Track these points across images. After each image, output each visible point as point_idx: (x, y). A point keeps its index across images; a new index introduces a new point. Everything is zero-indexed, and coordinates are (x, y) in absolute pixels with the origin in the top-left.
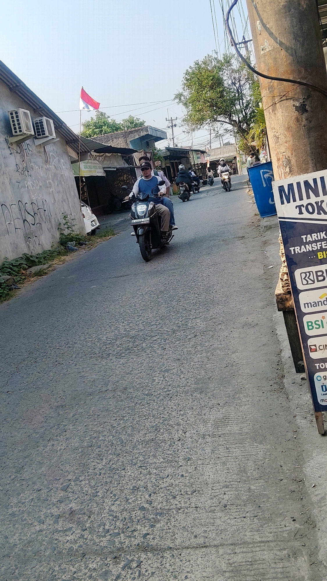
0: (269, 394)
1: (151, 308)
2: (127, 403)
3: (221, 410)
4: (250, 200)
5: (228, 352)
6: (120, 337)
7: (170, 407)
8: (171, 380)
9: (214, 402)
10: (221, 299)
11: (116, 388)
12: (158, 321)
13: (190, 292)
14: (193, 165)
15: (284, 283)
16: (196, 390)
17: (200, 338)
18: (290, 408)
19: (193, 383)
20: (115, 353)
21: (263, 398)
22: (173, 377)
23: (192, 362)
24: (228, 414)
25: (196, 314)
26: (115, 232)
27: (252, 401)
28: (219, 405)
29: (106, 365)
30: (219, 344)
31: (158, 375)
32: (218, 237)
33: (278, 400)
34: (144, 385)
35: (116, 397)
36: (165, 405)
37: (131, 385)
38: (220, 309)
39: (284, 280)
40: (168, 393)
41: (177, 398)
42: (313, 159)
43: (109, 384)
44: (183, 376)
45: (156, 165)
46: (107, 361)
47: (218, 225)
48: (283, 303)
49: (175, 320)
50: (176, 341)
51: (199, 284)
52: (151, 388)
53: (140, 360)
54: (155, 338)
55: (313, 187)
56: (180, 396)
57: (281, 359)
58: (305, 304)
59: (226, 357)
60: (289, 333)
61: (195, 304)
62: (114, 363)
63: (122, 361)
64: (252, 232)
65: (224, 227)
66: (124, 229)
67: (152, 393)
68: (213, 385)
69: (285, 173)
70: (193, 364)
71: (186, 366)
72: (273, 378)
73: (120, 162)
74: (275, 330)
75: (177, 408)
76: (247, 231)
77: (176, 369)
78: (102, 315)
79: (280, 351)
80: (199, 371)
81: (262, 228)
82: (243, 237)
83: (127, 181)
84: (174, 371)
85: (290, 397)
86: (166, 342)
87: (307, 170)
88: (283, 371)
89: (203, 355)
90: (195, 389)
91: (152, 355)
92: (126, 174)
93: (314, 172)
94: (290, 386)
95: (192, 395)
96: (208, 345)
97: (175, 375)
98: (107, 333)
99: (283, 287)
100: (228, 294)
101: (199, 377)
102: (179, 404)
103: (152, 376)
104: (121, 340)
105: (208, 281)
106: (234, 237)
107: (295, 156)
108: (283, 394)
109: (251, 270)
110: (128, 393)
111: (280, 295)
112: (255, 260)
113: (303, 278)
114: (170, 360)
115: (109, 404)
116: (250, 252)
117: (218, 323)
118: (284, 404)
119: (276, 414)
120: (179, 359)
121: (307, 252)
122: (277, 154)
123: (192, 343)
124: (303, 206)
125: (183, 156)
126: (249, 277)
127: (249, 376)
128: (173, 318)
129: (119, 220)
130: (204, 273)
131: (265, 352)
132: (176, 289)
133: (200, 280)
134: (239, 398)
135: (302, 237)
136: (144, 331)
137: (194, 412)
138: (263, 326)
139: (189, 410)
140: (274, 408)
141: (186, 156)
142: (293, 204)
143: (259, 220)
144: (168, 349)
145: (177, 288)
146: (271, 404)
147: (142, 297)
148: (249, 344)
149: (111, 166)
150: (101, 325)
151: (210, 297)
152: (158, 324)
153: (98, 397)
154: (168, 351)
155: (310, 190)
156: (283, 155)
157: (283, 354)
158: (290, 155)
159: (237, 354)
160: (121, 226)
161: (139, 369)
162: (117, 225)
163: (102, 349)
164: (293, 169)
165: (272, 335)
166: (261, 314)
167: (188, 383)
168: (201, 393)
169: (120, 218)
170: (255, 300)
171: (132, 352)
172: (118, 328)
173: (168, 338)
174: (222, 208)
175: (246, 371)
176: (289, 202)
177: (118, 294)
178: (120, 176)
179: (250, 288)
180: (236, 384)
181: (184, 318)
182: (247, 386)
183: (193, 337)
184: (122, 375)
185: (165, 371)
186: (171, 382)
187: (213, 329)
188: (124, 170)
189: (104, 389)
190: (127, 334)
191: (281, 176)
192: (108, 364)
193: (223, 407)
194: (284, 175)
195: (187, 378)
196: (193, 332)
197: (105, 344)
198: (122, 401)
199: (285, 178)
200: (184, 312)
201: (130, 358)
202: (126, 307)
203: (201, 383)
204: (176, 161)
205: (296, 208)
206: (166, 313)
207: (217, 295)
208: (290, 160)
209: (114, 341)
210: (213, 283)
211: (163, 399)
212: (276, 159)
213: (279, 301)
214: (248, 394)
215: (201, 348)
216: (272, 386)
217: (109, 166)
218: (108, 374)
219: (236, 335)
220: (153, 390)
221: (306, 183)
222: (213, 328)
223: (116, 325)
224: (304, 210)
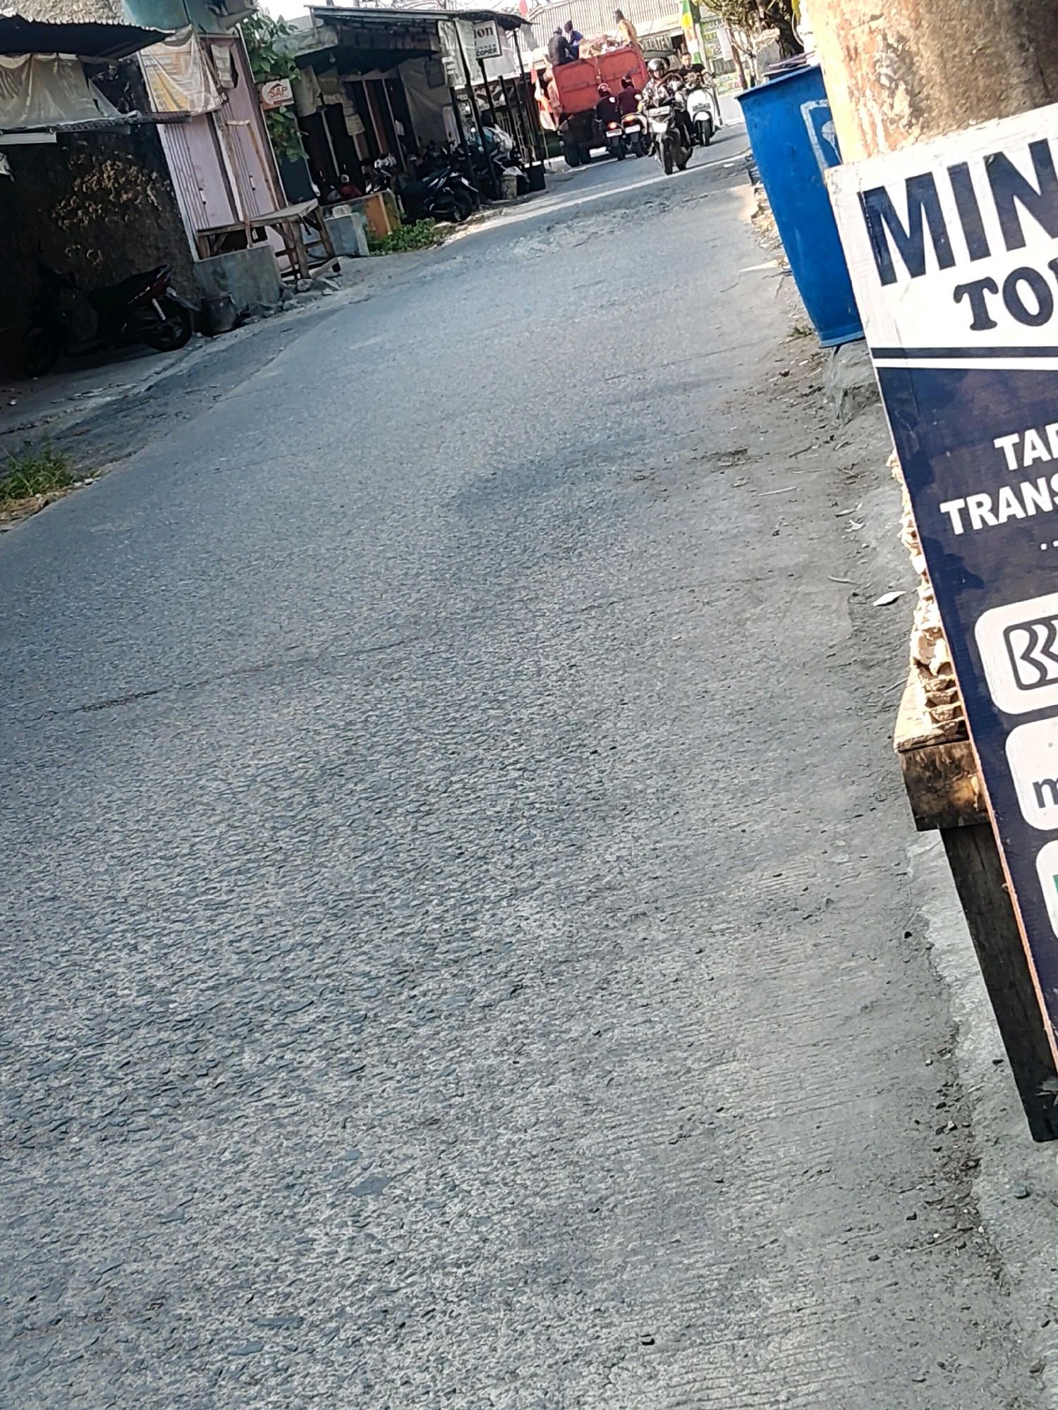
0: (903, 1263)
1: (279, 857)
2: (167, 1379)
3: (661, 1368)
4: (766, 260)
5: (689, 1062)
6: (117, 1027)
7: (397, 1376)
8: (395, 1233)
9: (625, 1327)
10: (640, 787)
11: (107, 1301)
12: (320, 927)
13: (481, 762)
14: (462, 91)
15: (934, 682)
16: (529, 1275)
17: (539, 996)
18: (1012, 1327)
19: (514, 1238)
20: (96, 1114)
21: (871, 1287)
22: (409, 1216)
23: (501, 1130)
24: (697, 1385)
25: (512, 873)
26: (71, 470)
27: (820, 1309)
28: (652, 1342)
29: (50, 1185)
30: (640, 1019)
31: (328, 1212)
32: (609, 459)
33: (950, 1290)
34: (257, 1270)
35: (108, 1352)
36: (368, 1368)
37: (188, 1277)
38: (637, 839)
39: (934, 667)
40: (381, 1303)
41: (432, 1325)
42: (1025, 41)
43: (72, 1283)
44: (459, 1208)
45: (269, 100)
46: (55, 1159)
47: (611, 399)
48: (939, 785)
49: (407, 912)
50: (416, 1027)
51: (525, 714)
52: (292, 1289)
53: (229, 1140)
54: (306, 1019)
55: (1035, 186)
56: (444, 1312)
57: (957, 1076)
58: (1038, 787)
59: (679, 1086)
60: (982, 939)
61: (506, 822)
62: (92, 1170)
63: (134, 1155)
64: (782, 423)
65: (636, 406)
66: (121, 447)
67: (302, 1312)
68: (619, 1239)
69: (892, 122)
70: (509, 1141)
71: (473, 1152)
72: (923, 1178)
73: (73, 98)
74: (918, 927)
75: (434, 1379)
76: (756, 420)
77: (421, 1175)
78: (21, 916)
79: (948, 1031)
80: (539, 1176)
81: (833, 399)
82: (737, 453)
83: (118, 195)
84: (409, 1182)
85: (1012, 1269)
86: (364, 1035)
87: (999, 100)
88: (971, 1135)
89: (557, 1086)
90: (522, 1273)
91: (291, 1110)
92: (115, 159)
93: (1036, 106)
94: (1006, 1213)
95: (508, 1304)
96: (584, 1033)
97: (419, 1206)
98: (47, 1010)
99: (931, 703)
100: (675, 756)
101: (540, 1204)
102: (442, 1360)
103: (297, 1223)
104: (128, 1043)
105: (569, 695)
106: (693, 455)
107: (935, 31)
108: (975, 1259)
109: (787, 621)
110: (176, 1324)
111: (920, 744)
112: (807, 567)
113: (1019, 651)
114: (390, 1129)
115: (73, 1390)
116: (777, 527)
117: (631, 911)
118: (983, 1307)
119: (942, 1366)
120: (436, 1121)
121: (1028, 518)
122: (845, 25)
123: (500, 1028)
124: (989, 284)
125: (409, 45)
126: (778, 660)
127: (796, 1181)
128: (398, 902)
129: (92, 403)
130: (547, 657)
131: (877, 1044)
132: (405, 748)
133: (527, 692)
134: (751, 1297)
135: (998, 443)
136: (248, 983)
137: (522, 1392)
138: (861, 911)
139: (495, 1386)
140: (932, 1335)
141: (424, 46)
142: (936, 281)
143: (817, 361)
144: (376, 1071)
145: (408, 742)
146: (916, 1315)
147: (227, 807)
148: (790, 1008)
149: (26, 121)
150: (14, 970)
151: (586, 779)
152: (318, 940)
153: (14, 1357)
154: (375, 1081)
155: (1017, 202)
156: (871, 32)
157: (965, 1048)
158: (905, 27)
159: (734, 1066)
160: (99, 436)
161: (228, 1190)
162: (80, 431)
163: (25, 1100)
164: (928, 98)
165: (906, 953)
166: (848, 849)
167: (485, 1240)
168: (554, 1287)
169: (96, 392)
170: (815, 779)
171: (184, 1101)
172: (109, 982)
173: (371, 1014)
174: (623, 310)
175: (781, 1153)
176: (917, 268)
177: (100, 798)
178: (86, 169)
179: (784, 715)
180: (736, 1223)
181: (452, 901)
182: (790, 1232)
183: (505, 994)
184: (138, 1228)
185: (361, 1191)
186: (396, 1247)
187: (604, 947)
188: (100, 140)
189: (46, 1312)
190: (155, 1008)
191: (869, 137)
192: (62, 1179)
193: (670, 1353)
194: (886, 130)
195: (483, 1213)
196: (502, 967)
197: (40, 1070)
198: (140, 1367)
199: (893, 148)
200: (454, 869)
201: (177, 1137)
202: (145, 865)
203: (554, 1236)
204: (374, 75)
205: (957, 297)
206: (356, 878)
207: (618, 765)
208: (909, 53)
209: (90, 1051)
210: (595, 706)
211: (356, 1341)
212: (842, 54)
213: (919, 780)
214: (796, 1270)
215: (547, 1052)
216: (915, 1217)
217: (20, 121)
218: (62, 1230)
219: (725, 968)
220: (306, 1297)
221: (998, 167)
222: (605, 939)
223: (97, 966)
224: (995, 304)
